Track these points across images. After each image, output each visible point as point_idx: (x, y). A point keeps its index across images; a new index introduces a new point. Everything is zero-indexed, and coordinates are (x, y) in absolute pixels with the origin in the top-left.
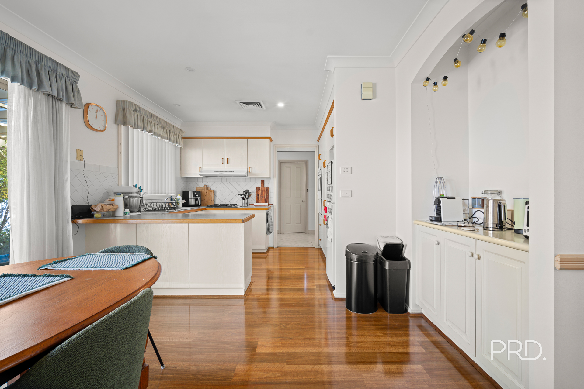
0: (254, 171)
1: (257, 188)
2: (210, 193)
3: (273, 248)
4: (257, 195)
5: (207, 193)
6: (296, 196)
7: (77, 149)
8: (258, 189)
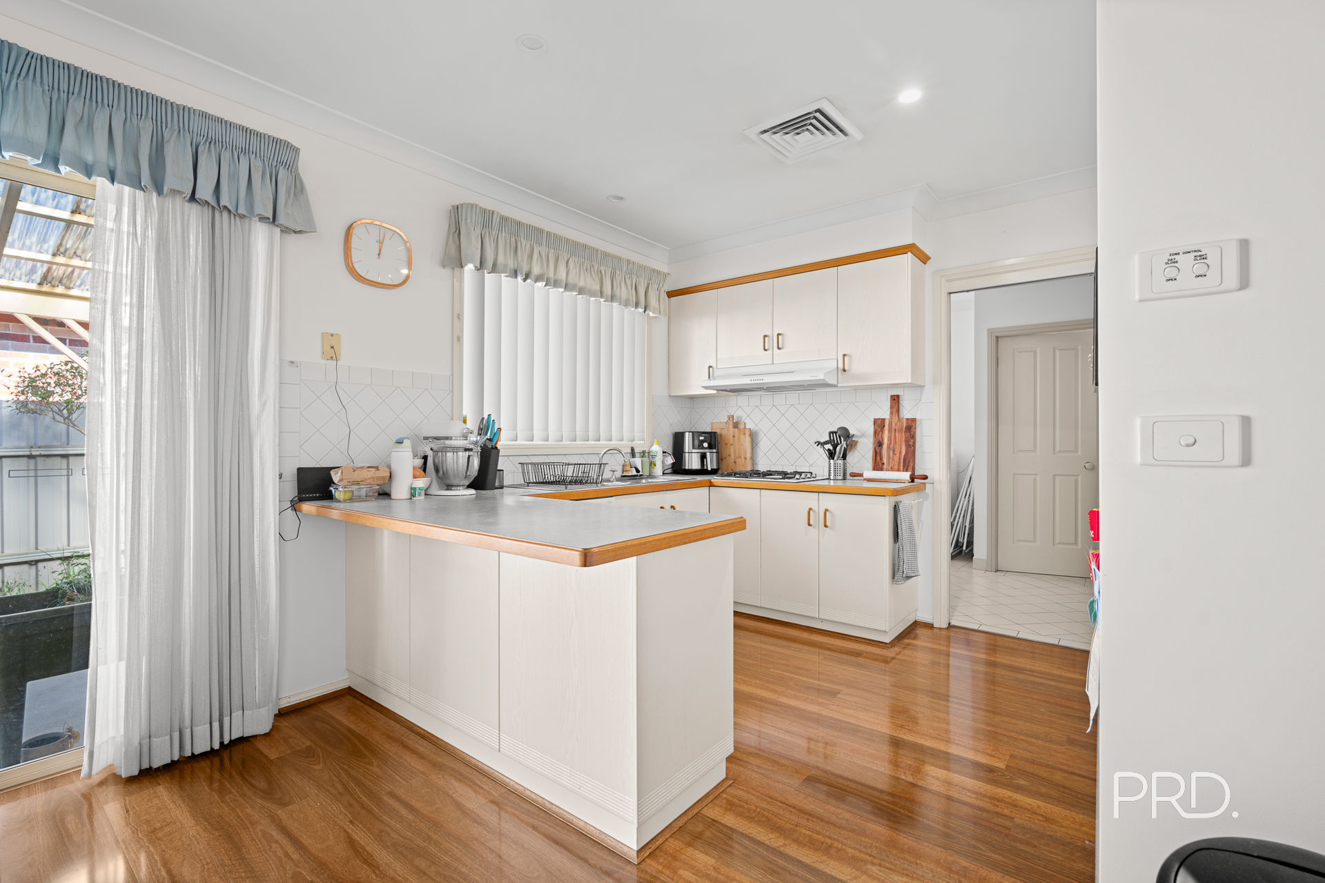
0: (856, 367)
1: (875, 421)
2: (742, 436)
3: (930, 626)
4: (874, 443)
5: (734, 436)
6: (1057, 449)
7: (323, 334)
8: (879, 424)
